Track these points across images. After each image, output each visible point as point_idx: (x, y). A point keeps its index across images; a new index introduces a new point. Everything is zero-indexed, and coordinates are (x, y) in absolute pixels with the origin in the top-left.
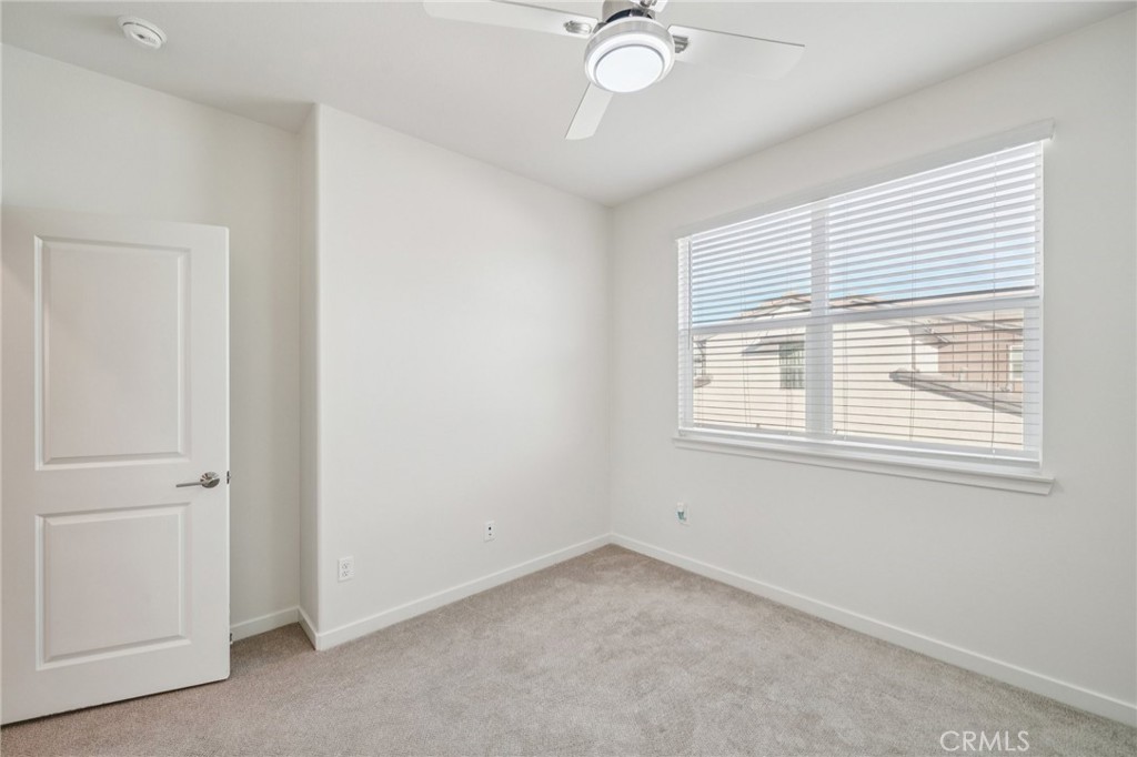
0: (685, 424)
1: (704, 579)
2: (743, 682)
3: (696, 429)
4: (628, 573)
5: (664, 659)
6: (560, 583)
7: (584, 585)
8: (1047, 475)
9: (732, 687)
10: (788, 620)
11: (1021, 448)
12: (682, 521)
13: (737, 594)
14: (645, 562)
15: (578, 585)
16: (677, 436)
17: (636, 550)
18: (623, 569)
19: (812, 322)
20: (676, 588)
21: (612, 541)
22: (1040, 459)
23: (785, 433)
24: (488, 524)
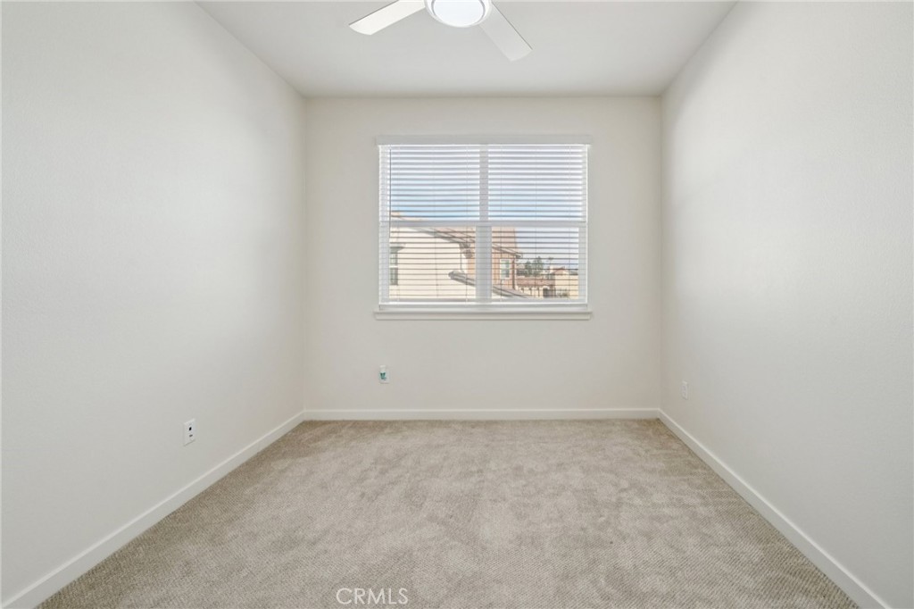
0: (384, 300)
1: (405, 422)
2: (474, 469)
3: (391, 303)
4: (340, 436)
5: (418, 478)
6: (279, 465)
7: (307, 459)
8: (589, 310)
9: (471, 474)
10: (473, 427)
11: (577, 298)
12: (382, 381)
13: (433, 424)
14: (350, 425)
15: (300, 460)
16: (377, 310)
17: (335, 419)
18: (334, 436)
19: (479, 224)
20: (389, 433)
21: (307, 418)
22: (586, 302)
23: (464, 300)
24: (187, 424)
